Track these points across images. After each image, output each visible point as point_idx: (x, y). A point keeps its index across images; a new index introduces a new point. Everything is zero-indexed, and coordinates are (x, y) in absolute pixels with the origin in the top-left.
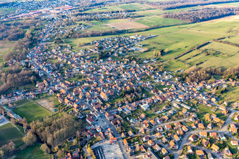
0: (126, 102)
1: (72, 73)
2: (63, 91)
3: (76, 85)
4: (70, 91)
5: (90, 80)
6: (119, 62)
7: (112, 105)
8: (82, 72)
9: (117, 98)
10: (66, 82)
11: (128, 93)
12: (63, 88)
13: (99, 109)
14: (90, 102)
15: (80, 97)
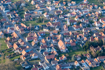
0: (88, 56)
1: (32, 15)
2: (15, 35)
3: (33, 29)
4: (24, 36)
5: (51, 25)
6: (96, 6)
7: (69, 58)
8: (45, 15)
9: (78, 50)
10: (22, 24)
11: (95, 45)
12: (16, 32)
13: (50, 60)
14: (42, 51)
15: (33, 44)
